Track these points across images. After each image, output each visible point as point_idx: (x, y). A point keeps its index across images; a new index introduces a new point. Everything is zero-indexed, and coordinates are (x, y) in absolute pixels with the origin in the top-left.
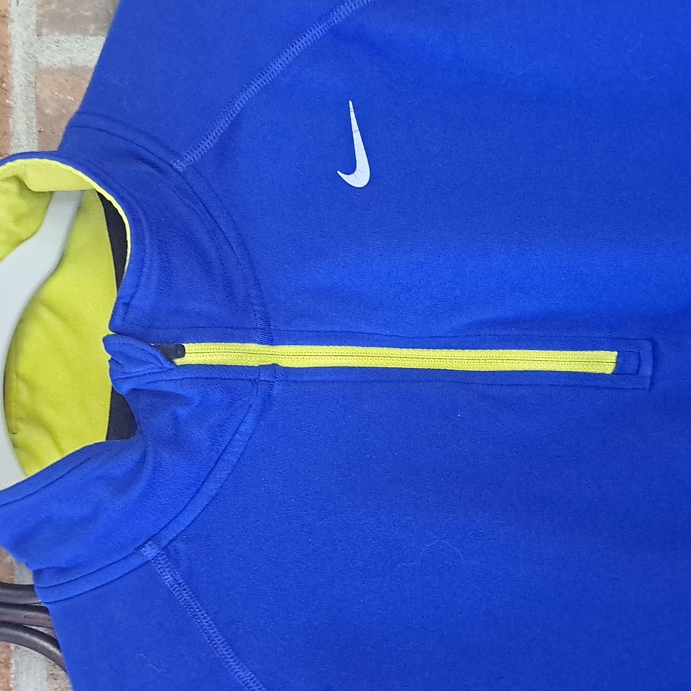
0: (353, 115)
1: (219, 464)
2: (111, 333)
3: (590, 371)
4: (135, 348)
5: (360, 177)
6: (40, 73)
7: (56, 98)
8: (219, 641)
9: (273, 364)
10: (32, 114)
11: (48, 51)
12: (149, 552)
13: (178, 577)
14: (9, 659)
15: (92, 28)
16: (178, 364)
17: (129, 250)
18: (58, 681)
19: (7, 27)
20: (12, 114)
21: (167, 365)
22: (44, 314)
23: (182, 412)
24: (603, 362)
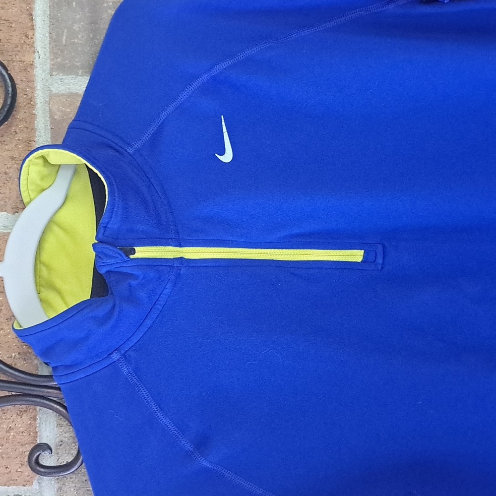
0: (223, 123)
1: (152, 310)
2: (96, 242)
3: (349, 261)
4: (109, 249)
5: (227, 157)
6: (52, 97)
7: (61, 110)
8: (152, 403)
9: (181, 258)
10: (47, 118)
11: (56, 85)
12: (115, 356)
13: (130, 370)
14: (36, 416)
15: (80, 72)
16: (131, 258)
17: (107, 199)
18: (63, 428)
19: (34, 71)
20: (36, 118)
21: (126, 259)
22: (55, 229)
23: (134, 283)
24: (356, 256)
